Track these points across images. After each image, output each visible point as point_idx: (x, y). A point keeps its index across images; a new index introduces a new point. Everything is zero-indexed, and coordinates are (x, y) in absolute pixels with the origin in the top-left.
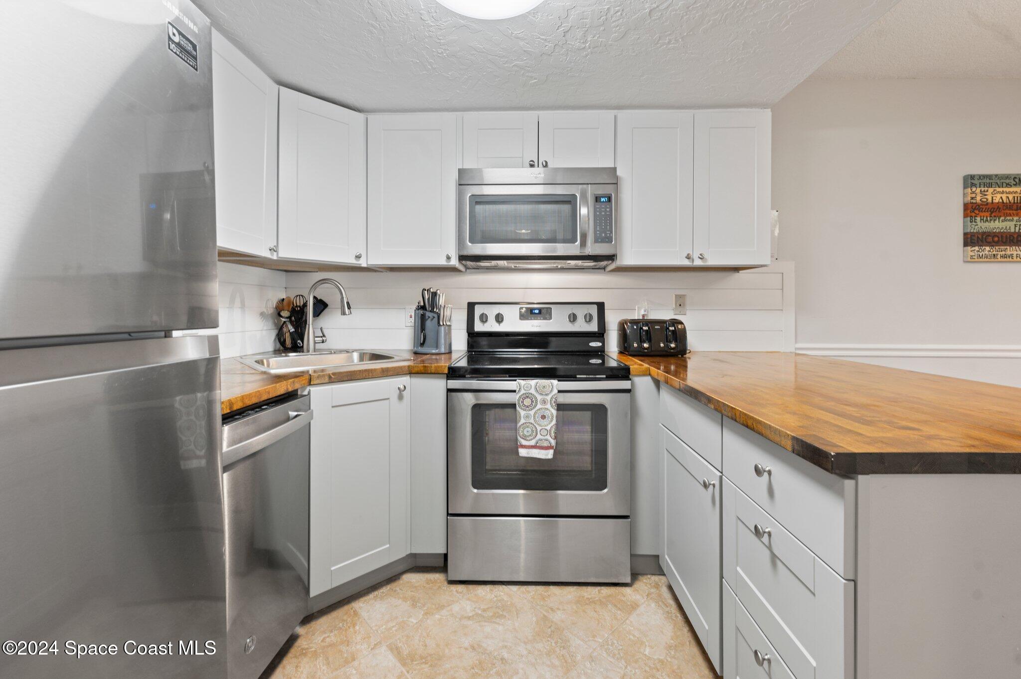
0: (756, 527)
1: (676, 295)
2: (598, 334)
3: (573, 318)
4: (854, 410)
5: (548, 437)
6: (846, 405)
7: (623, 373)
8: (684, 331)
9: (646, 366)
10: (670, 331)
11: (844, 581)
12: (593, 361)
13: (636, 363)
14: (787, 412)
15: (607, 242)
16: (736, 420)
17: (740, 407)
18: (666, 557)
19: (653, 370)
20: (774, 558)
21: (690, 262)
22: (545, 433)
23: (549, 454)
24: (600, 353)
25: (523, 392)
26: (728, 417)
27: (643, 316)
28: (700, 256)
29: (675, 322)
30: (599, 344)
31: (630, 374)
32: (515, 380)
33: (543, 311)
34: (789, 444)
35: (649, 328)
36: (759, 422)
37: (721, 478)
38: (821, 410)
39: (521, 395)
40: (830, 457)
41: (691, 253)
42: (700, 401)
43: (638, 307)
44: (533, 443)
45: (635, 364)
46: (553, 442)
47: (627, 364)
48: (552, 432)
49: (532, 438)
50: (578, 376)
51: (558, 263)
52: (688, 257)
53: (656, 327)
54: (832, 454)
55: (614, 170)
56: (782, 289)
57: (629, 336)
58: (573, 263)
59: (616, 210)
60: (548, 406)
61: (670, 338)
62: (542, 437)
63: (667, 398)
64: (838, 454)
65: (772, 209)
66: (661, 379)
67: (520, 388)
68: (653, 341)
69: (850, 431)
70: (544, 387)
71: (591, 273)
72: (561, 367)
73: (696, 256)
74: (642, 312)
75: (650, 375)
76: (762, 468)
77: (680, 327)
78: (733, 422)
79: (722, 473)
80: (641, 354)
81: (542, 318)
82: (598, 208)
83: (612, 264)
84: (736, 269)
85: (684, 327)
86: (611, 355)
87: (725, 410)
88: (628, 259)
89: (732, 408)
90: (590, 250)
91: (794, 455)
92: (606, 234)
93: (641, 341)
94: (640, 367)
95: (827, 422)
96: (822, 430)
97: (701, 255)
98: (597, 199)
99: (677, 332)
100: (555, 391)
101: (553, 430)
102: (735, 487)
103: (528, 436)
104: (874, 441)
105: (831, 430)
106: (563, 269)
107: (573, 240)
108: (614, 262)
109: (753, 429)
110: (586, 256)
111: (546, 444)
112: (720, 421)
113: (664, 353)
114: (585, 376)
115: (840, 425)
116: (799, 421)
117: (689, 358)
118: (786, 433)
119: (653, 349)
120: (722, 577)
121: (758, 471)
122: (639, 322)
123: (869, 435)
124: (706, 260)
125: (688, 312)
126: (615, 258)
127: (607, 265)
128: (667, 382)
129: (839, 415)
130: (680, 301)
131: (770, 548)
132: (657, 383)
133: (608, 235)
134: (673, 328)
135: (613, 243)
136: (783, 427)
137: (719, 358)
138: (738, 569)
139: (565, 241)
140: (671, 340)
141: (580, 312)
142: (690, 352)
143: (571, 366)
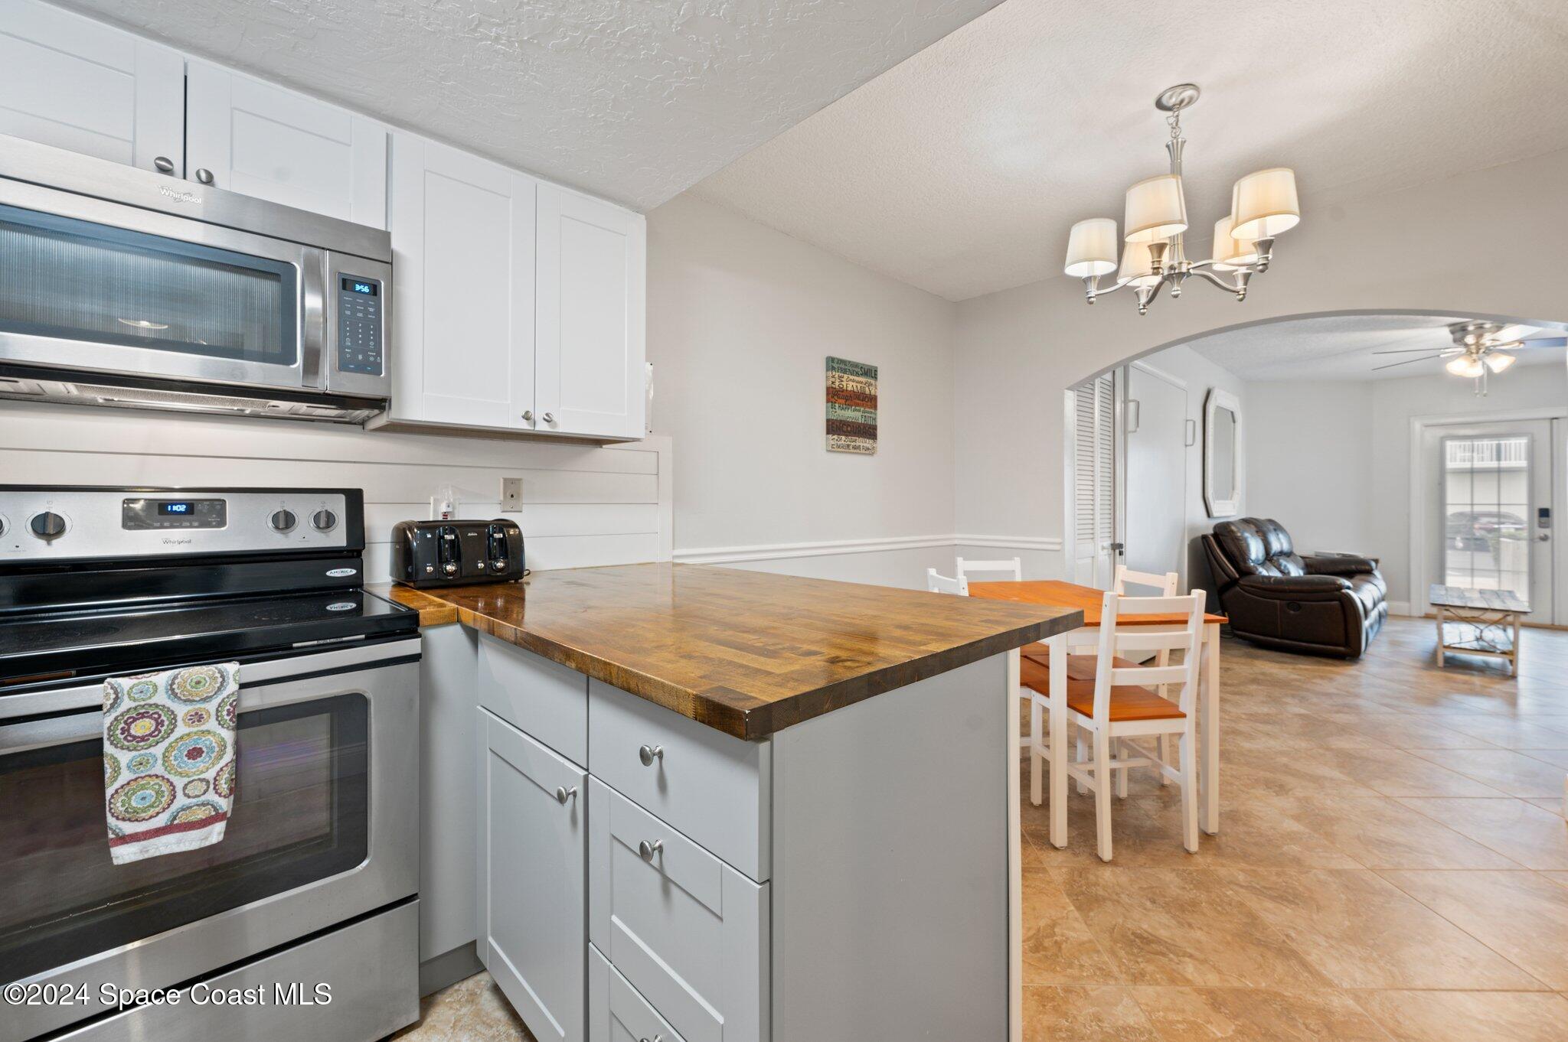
0: (642, 846)
1: (505, 480)
2: (348, 551)
3: (285, 522)
4: (754, 638)
5: (211, 796)
6: (744, 632)
7: (406, 625)
8: (519, 539)
9: (452, 605)
10: (495, 540)
11: (758, 887)
12: (335, 607)
13: (431, 603)
14: (681, 657)
15: (369, 373)
16: (611, 683)
17: (618, 659)
18: (491, 939)
19: (466, 613)
20: (667, 882)
21: (529, 424)
22: (197, 788)
23: (215, 834)
24: (354, 589)
25: (126, 704)
26: (599, 679)
27: (445, 515)
28: (546, 418)
29: (504, 525)
30: (351, 572)
31: (418, 625)
32: (101, 681)
33: (198, 507)
34: (689, 707)
35: (456, 537)
36: (648, 680)
37: (586, 779)
38: (720, 644)
39: (122, 715)
40: (744, 717)
41: (532, 411)
42: (552, 658)
43: (434, 500)
44: (161, 821)
45: (427, 605)
46: (225, 805)
47: (411, 606)
48: (223, 781)
49: (157, 810)
50: (295, 645)
51: (245, 403)
52: (527, 417)
53: (469, 534)
54: (747, 712)
55: (386, 236)
56: (657, 475)
57: (417, 552)
58: (284, 406)
59: (389, 313)
60: (212, 724)
61: (495, 552)
62: (191, 800)
63: (494, 661)
64: (753, 711)
65: (647, 361)
66: (481, 626)
67: (117, 698)
68: (463, 560)
69: (758, 671)
70: (198, 683)
71: (327, 429)
72: (252, 630)
73: (539, 416)
74: (443, 508)
75: (459, 621)
76: (651, 750)
77: (512, 532)
78: (607, 685)
79: (587, 770)
80: (440, 585)
81: (196, 524)
82: (348, 302)
83: (380, 417)
84: (598, 442)
85: (520, 532)
86: (377, 591)
87: (594, 669)
88: (414, 407)
89: (605, 663)
90: (327, 381)
91: (698, 723)
92: (366, 356)
93: (442, 561)
94: (439, 609)
95: (730, 663)
96: (727, 677)
97: (547, 415)
98: (346, 283)
99: (508, 542)
100: (232, 687)
101: (225, 776)
102: (609, 788)
103: (144, 810)
104: (786, 679)
105: (738, 674)
106: (256, 418)
107: (288, 358)
108: (385, 414)
109: (637, 693)
110: (319, 394)
111: (201, 814)
112: (585, 686)
113: (484, 579)
114: (315, 642)
115: (744, 663)
116: (698, 668)
117: (528, 583)
118: (686, 692)
119: (464, 574)
120: (587, 940)
121: (645, 757)
122: (438, 527)
123: (778, 672)
124: (555, 423)
125: (525, 508)
126: (387, 404)
127: (369, 418)
128: (491, 632)
129: (741, 649)
130: (513, 491)
131: (661, 870)
132: (473, 635)
133: (372, 359)
134: (501, 535)
135: (382, 375)
136: (678, 683)
137: (575, 579)
138: (614, 918)
139: (264, 357)
140: (498, 556)
141: (304, 510)
142: (528, 574)
143: (276, 627)
